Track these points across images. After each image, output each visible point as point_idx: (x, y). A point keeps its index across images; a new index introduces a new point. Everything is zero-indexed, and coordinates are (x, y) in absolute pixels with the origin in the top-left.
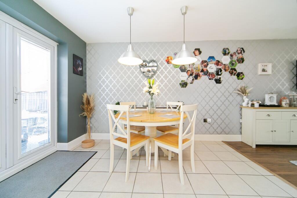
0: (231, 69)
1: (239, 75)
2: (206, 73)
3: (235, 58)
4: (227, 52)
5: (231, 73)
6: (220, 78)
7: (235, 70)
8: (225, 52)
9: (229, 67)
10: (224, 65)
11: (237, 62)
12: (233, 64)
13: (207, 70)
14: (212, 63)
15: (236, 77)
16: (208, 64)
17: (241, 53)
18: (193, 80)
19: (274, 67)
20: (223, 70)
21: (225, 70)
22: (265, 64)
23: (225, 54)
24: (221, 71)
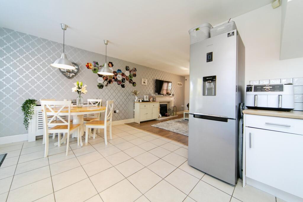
0: (130, 80)
1: (134, 84)
2: (116, 80)
3: (132, 73)
4: (128, 69)
5: (130, 82)
6: (124, 84)
7: (132, 80)
8: (127, 69)
9: (129, 78)
10: (126, 76)
11: (133, 76)
12: (131, 77)
13: (117, 78)
14: (120, 74)
15: (132, 84)
16: (117, 74)
17: (135, 71)
18: (107, 83)
19: (148, 81)
20: (126, 79)
21: (127, 80)
22: (145, 79)
23: (127, 70)
24: (125, 80)
